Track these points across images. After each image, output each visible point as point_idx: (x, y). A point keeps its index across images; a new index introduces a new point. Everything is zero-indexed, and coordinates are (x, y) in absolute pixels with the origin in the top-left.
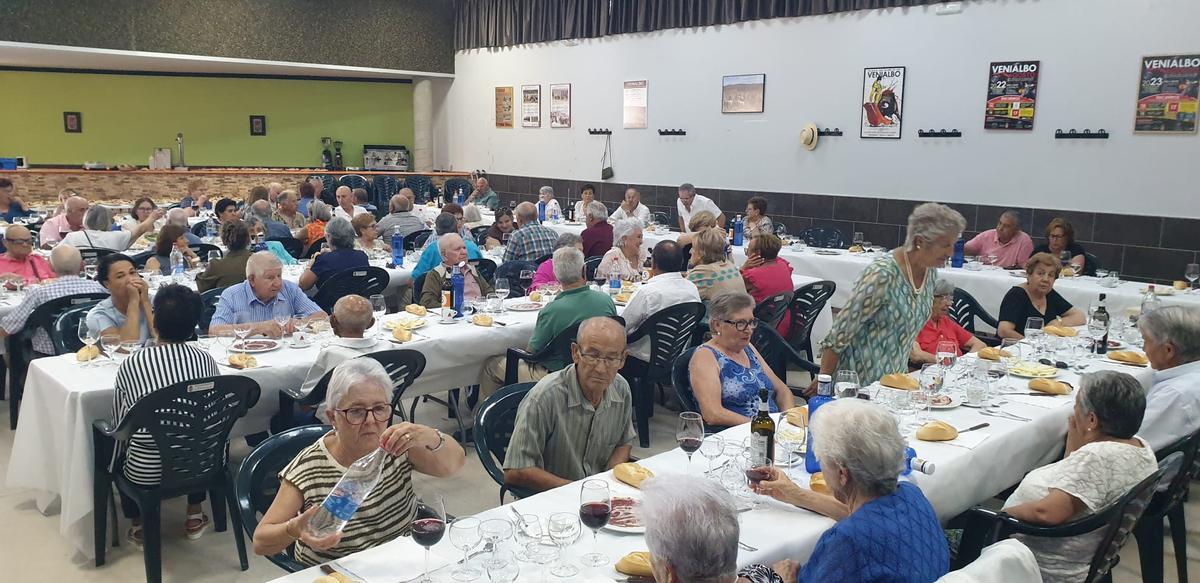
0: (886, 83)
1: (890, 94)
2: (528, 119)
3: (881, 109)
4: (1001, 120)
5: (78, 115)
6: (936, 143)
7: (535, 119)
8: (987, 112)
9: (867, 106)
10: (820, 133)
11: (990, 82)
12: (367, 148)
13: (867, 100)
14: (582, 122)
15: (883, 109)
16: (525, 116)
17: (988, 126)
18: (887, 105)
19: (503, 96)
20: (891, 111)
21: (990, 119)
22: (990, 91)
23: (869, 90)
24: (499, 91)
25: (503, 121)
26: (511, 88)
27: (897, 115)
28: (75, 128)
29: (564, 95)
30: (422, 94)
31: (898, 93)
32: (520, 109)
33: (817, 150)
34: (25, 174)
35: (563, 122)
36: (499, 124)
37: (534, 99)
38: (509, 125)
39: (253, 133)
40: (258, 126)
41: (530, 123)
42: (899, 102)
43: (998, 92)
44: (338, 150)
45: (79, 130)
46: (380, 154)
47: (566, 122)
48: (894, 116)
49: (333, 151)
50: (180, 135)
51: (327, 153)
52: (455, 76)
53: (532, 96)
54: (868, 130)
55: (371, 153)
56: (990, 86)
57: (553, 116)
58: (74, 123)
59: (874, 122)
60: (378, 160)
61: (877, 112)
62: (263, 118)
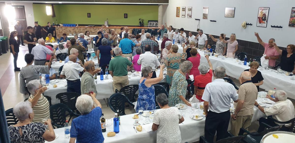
0: (264, 12)
1: (265, 15)
2: (183, 15)
3: (262, 19)
4: (293, 24)
5: (90, 14)
6: (276, 29)
7: (184, 15)
8: (290, 22)
9: (259, 18)
10: (247, 24)
11: (291, 13)
12: (149, 21)
13: (259, 16)
14: (194, 17)
15: (263, 19)
16: (182, 14)
17: (290, 25)
18: (264, 18)
19: (178, 9)
20: (265, 20)
21: (290, 24)
22: (291, 16)
23: (260, 13)
24: (177, 8)
25: (178, 16)
26: (180, 7)
27: (266, 21)
28: (89, 16)
29: (190, 10)
30: (160, 8)
31: (267, 15)
32: (181, 13)
33: (246, 29)
34: (77, 28)
35: (190, 16)
36: (177, 16)
37: (184, 10)
38: (179, 16)
39: (125, 18)
40: (126, 16)
41: (183, 16)
42: (267, 17)
43: (293, 16)
44: (143, 22)
45: (90, 17)
46: (152, 23)
47: (191, 16)
48: (265, 21)
49: (142, 22)
50: (107, 19)
51: (140, 22)
52: (169, 4)
53: (184, 9)
54: (259, 24)
55: (149, 22)
56: (291, 14)
57: (188, 15)
58: (89, 15)
59: (260, 22)
60: (151, 24)
61: (261, 20)
62: (127, 14)
